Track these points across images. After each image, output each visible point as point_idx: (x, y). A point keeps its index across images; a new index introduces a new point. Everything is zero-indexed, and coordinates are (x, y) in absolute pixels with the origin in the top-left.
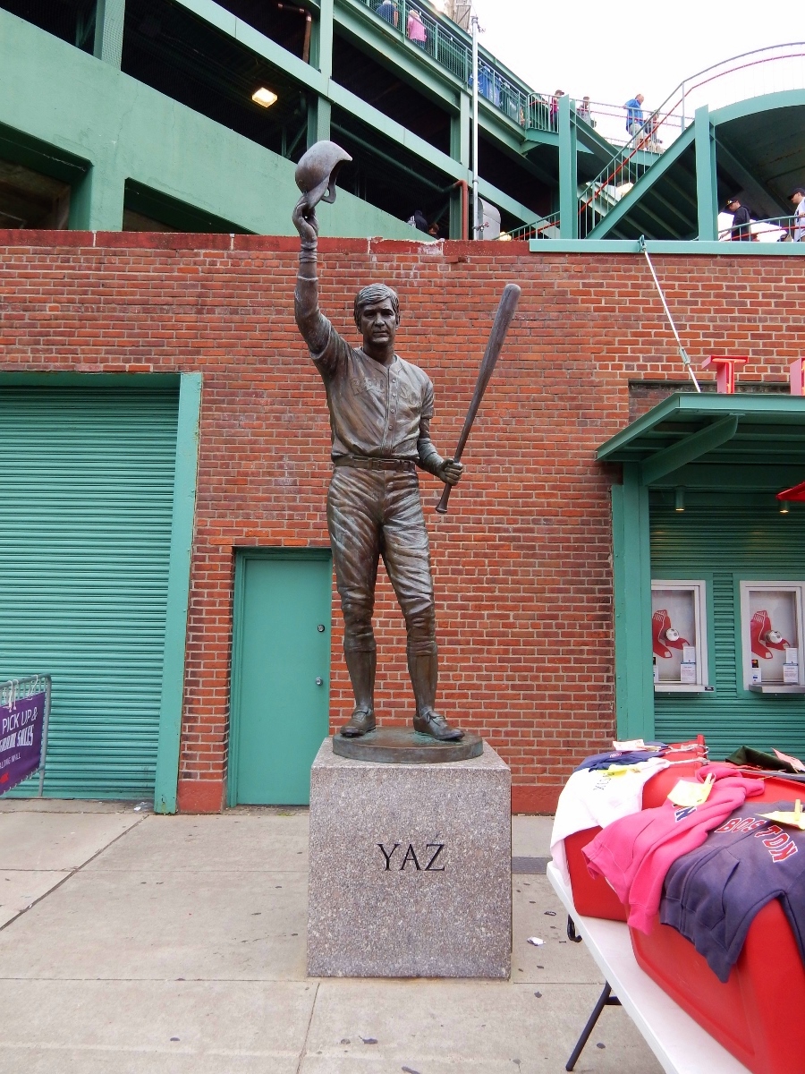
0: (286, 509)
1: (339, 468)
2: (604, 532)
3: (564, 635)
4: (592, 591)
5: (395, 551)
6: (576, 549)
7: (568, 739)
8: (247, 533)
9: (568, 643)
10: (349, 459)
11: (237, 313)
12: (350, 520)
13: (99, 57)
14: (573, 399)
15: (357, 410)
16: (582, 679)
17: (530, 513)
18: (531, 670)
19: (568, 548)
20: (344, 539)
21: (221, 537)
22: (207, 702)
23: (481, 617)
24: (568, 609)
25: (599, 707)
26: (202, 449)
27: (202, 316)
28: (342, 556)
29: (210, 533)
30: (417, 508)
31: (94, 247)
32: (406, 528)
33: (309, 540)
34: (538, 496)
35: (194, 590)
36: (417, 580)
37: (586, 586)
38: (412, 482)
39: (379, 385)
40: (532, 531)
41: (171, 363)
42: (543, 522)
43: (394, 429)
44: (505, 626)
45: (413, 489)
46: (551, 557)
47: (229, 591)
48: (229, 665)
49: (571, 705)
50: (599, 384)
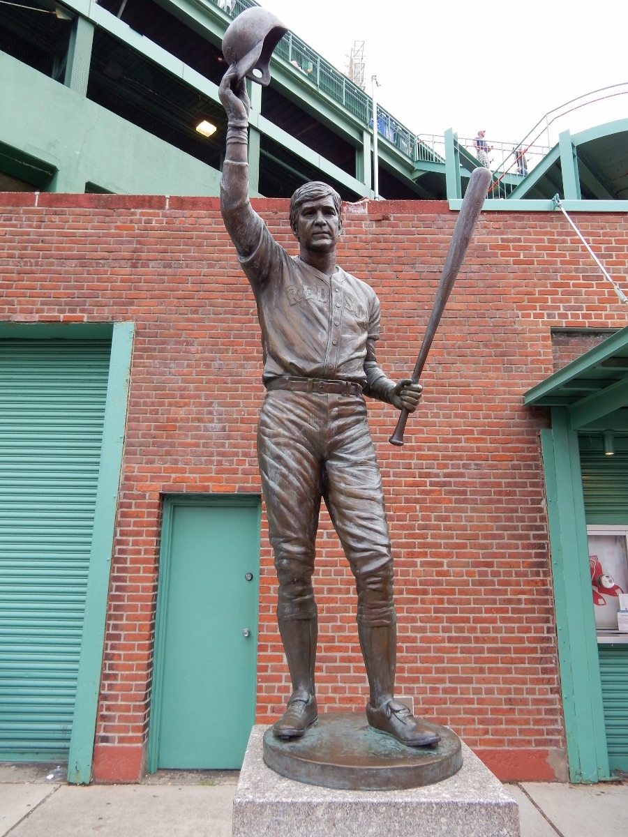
0: (215, 454)
1: (272, 393)
2: (536, 476)
3: (500, 583)
4: (527, 537)
5: (341, 492)
6: (508, 494)
7: (510, 696)
8: (175, 479)
9: (505, 592)
10: (285, 381)
11: (170, 267)
12: (286, 454)
13: (69, 86)
14: (497, 346)
15: (293, 322)
16: (521, 630)
17: (460, 458)
18: (467, 620)
19: (500, 493)
20: (279, 477)
21: (148, 483)
22: (128, 658)
23: (414, 564)
24: (502, 556)
25: (540, 660)
26: (132, 396)
27: (137, 269)
28: (276, 499)
29: (137, 479)
30: (366, 440)
31: (36, 207)
32: (355, 464)
33: (237, 485)
34: (467, 440)
35: (118, 537)
36: (370, 529)
37: (520, 532)
38: (360, 409)
39: (319, 294)
40: (462, 475)
41: (104, 314)
42: (474, 467)
43: (339, 344)
44: (439, 574)
45: (361, 417)
46: (483, 502)
47: (155, 538)
48: (153, 617)
49: (512, 658)
50: (523, 332)
